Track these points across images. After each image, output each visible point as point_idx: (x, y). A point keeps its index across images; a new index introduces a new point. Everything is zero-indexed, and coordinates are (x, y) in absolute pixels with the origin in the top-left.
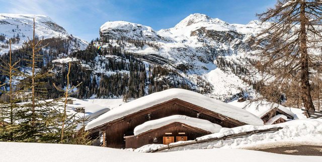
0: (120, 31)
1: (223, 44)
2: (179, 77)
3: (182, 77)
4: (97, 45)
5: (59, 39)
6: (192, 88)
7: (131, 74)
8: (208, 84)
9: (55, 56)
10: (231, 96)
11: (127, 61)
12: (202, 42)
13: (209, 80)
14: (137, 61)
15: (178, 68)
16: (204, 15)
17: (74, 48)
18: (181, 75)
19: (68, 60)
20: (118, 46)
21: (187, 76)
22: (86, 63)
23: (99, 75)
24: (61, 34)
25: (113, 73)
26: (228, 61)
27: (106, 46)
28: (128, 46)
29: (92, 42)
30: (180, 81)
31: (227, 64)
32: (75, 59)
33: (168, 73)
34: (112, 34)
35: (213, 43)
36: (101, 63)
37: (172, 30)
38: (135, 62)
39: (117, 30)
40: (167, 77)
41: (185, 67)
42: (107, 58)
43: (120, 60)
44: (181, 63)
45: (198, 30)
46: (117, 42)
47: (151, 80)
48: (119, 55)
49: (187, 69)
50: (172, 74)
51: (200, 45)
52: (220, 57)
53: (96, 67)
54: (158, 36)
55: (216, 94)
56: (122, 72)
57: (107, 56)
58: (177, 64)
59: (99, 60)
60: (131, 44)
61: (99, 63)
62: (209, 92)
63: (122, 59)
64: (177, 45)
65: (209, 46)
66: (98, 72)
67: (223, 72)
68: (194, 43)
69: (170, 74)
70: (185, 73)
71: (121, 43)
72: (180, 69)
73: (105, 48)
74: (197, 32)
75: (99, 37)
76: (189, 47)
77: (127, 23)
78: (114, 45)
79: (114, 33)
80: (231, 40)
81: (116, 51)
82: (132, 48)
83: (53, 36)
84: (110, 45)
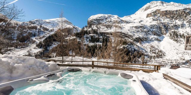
0: (98, 20)
1: (177, 20)
2: (135, 46)
3: (138, 46)
4: (85, 29)
5: (69, 28)
6: (146, 54)
7: (103, 45)
8: (161, 51)
9: (66, 36)
10: (184, 61)
11: (101, 37)
12: (156, 20)
13: (161, 48)
14: (107, 37)
15: (134, 40)
16: (159, 1)
17: (75, 32)
18: (137, 45)
19: (72, 38)
20: (97, 28)
21: (142, 46)
22: (80, 39)
23: (85, 45)
24: (70, 25)
25: (92, 44)
26: (182, 33)
27: (90, 29)
28: (102, 28)
29: (83, 28)
30: (136, 49)
31: (180, 36)
32: (74, 37)
33: (127, 44)
34: (94, 22)
35: (166, 21)
36: (87, 38)
37: (133, 16)
38: (106, 37)
39: (97, 20)
40: (126, 46)
41: (141, 39)
42: (90, 36)
43: (97, 37)
44: (138, 37)
45: (153, 12)
46: (96, 26)
47: (115, 48)
48: (97, 33)
49: (142, 41)
50: (130, 44)
51: (155, 23)
52: (173, 30)
53: (84, 41)
54: (122, 20)
55: (168, 58)
56: (98, 43)
57: (90, 35)
58: (134, 38)
59: (86, 37)
60: (104, 27)
61: (86, 39)
62: (161, 57)
63: (98, 36)
64: (135, 25)
65: (162, 23)
66: (85, 44)
67: (175, 42)
68: (149, 22)
69: (129, 44)
70: (141, 43)
71: (98, 27)
72: (136, 41)
73: (90, 31)
74: (153, 14)
75: (87, 25)
76: (144, 25)
77: (102, 15)
78: (94, 29)
79: (95, 21)
80: (186, 17)
81: (95, 32)
82: (105, 29)
83: (67, 27)
84: (92, 29)
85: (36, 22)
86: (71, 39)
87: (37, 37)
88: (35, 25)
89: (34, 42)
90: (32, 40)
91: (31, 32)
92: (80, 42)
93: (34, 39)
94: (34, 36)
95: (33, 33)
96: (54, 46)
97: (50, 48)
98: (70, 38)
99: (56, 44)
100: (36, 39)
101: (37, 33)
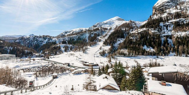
85: (97, 25)
86: (139, 32)
87: (100, 36)
88: (96, 28)
89: (100, 41)
90: (98, 39)
91: (96, 33)
92: (156, 33)
93: (99, 38)
94: (99, 35)
95: (97, 33)
96: (119, 42)
97: (116, 45)
98: (137, 31)
99: (120, 40)
100: (100, 38)
101: (100, 33)
